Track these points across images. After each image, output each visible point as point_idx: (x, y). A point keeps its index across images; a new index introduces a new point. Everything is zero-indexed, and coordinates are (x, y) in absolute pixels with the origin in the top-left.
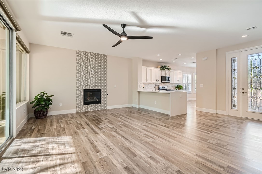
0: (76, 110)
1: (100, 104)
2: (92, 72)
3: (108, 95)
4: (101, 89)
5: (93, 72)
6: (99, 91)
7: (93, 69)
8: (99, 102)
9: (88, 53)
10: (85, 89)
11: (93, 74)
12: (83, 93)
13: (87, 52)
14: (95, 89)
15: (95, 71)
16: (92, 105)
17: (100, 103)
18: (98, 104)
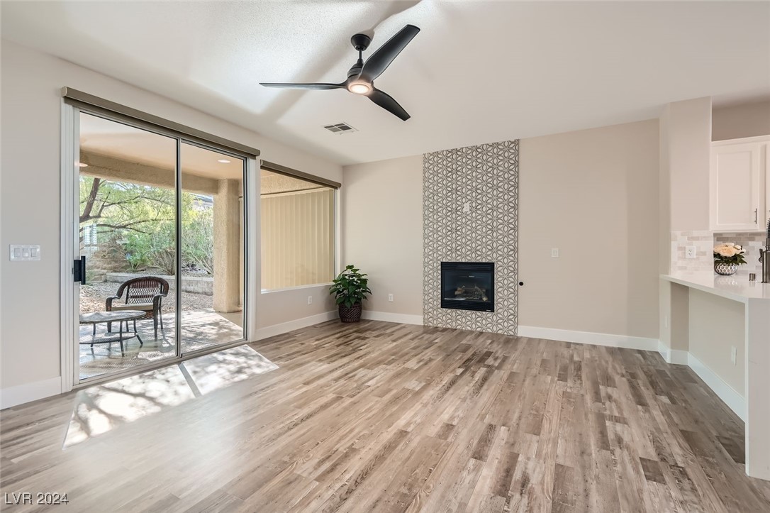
0: (422, 317)
1: (490, 314)
2: (464, 210)
3: (521, 284)
4: (493, 261)
5: (467, 208)
6: (489, 268)
7: (469, 200)
8: (489, 306)
9: (454, 152)
10: (444, 261)
11: (468, 215)
12: (440, 272)
13: (451, 152)
14: (473, 261)
15: (474, 205)
16: (464, 311)
17: (493, 310)
18: (484, 313)
